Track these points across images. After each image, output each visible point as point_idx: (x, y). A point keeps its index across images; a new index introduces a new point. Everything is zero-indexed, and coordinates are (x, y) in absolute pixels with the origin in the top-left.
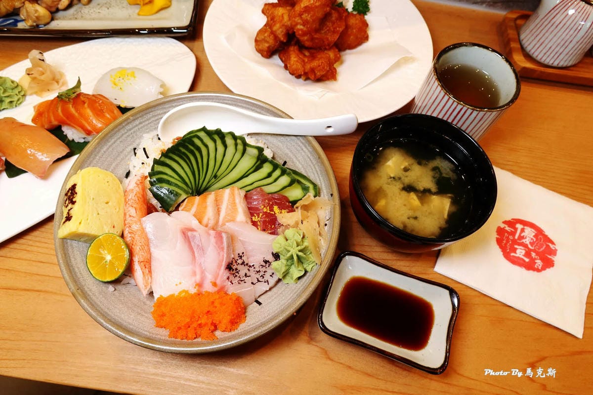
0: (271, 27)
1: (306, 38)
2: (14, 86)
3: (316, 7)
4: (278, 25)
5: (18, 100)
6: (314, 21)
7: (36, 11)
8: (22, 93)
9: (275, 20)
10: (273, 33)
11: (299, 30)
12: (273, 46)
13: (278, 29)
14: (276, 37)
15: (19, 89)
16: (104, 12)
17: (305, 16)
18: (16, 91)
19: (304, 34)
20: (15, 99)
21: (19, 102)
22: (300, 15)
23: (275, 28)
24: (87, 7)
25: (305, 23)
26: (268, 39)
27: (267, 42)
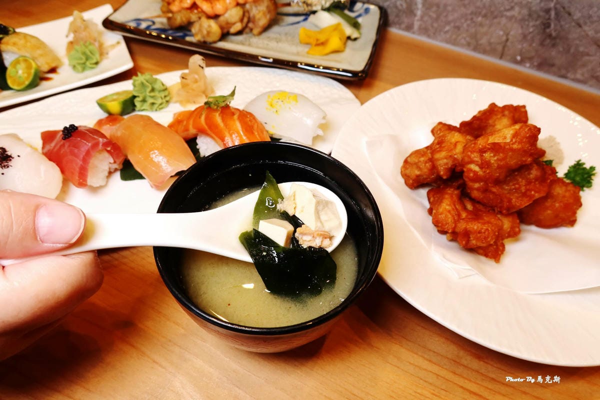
0: (433, 153)
1: (477, 185)
2: (162, 88)
3: (512, 150)
4: (443, 154)
5: (161, 104)
6: (499, 167)
7: (210, 26)
8: (168, 99)
9: (443, 145)
10: (431, 160)
11: (470, 170)
12: (425, 177)
13: (442, 159)
14: (434, 167)
15: (166, 93)
16: (273, 44)
17: (487, 155)
18: (163, 94)
19: (477, 179)
20: (159, 101)
21: (160, 107)
22: (482, 151)
23: (437, 156)
24: (257, 37)
25: (484, 165)
26: (422, 166)
27: (419, 168)
